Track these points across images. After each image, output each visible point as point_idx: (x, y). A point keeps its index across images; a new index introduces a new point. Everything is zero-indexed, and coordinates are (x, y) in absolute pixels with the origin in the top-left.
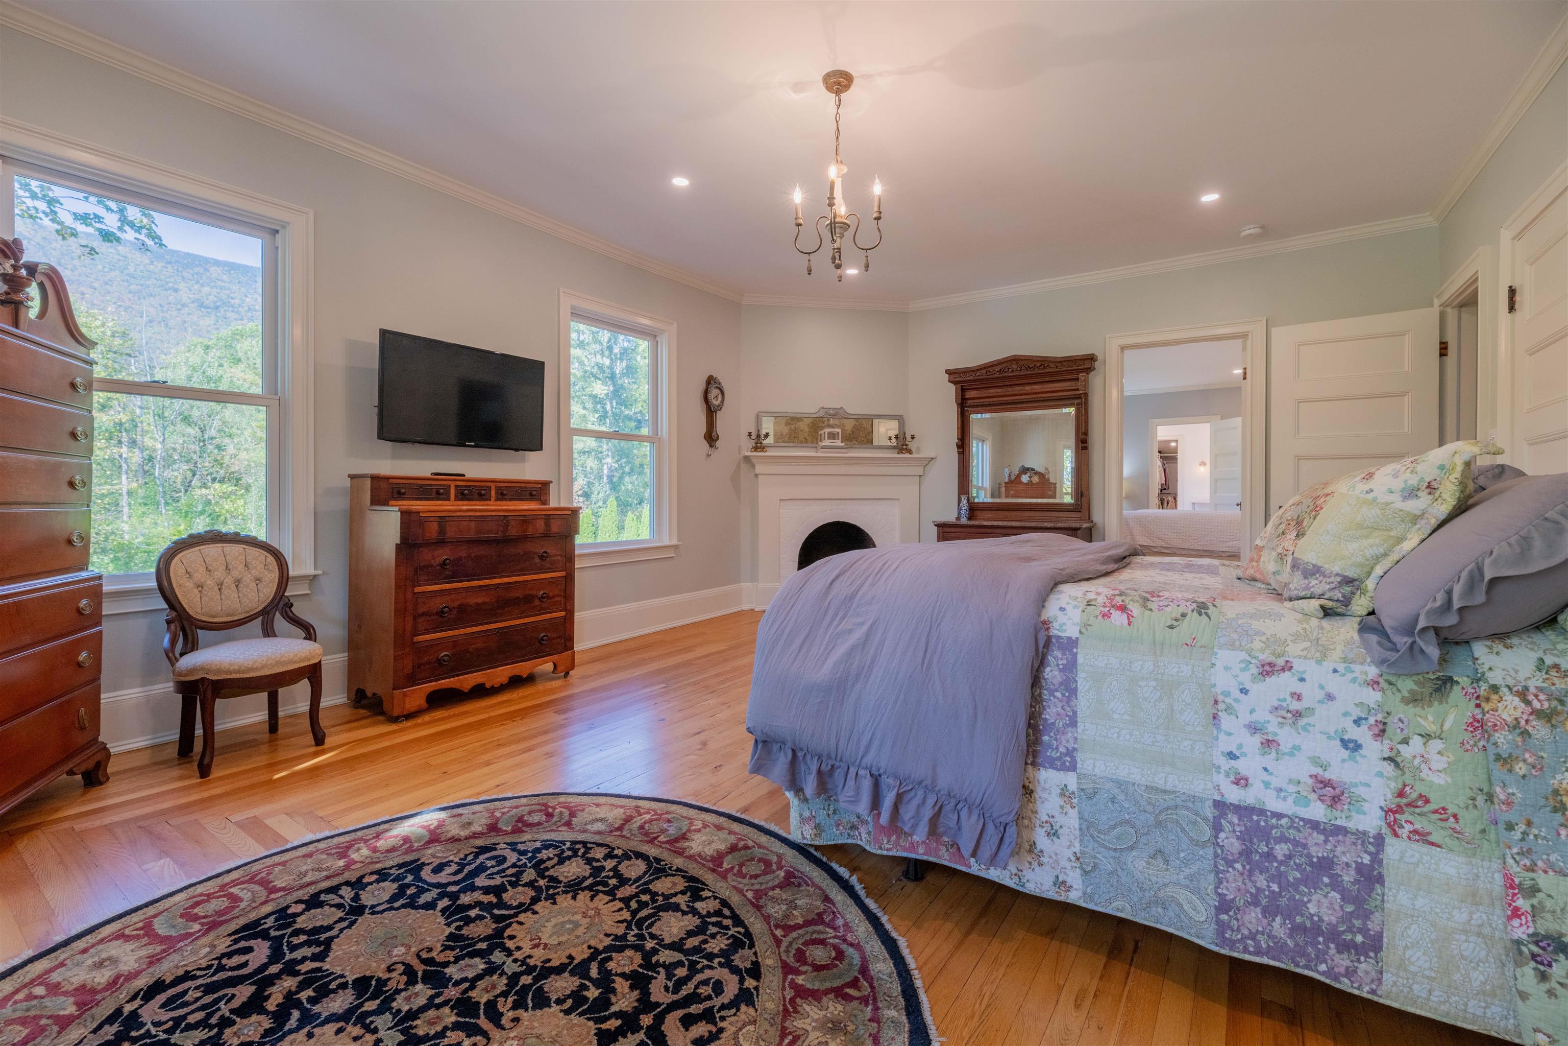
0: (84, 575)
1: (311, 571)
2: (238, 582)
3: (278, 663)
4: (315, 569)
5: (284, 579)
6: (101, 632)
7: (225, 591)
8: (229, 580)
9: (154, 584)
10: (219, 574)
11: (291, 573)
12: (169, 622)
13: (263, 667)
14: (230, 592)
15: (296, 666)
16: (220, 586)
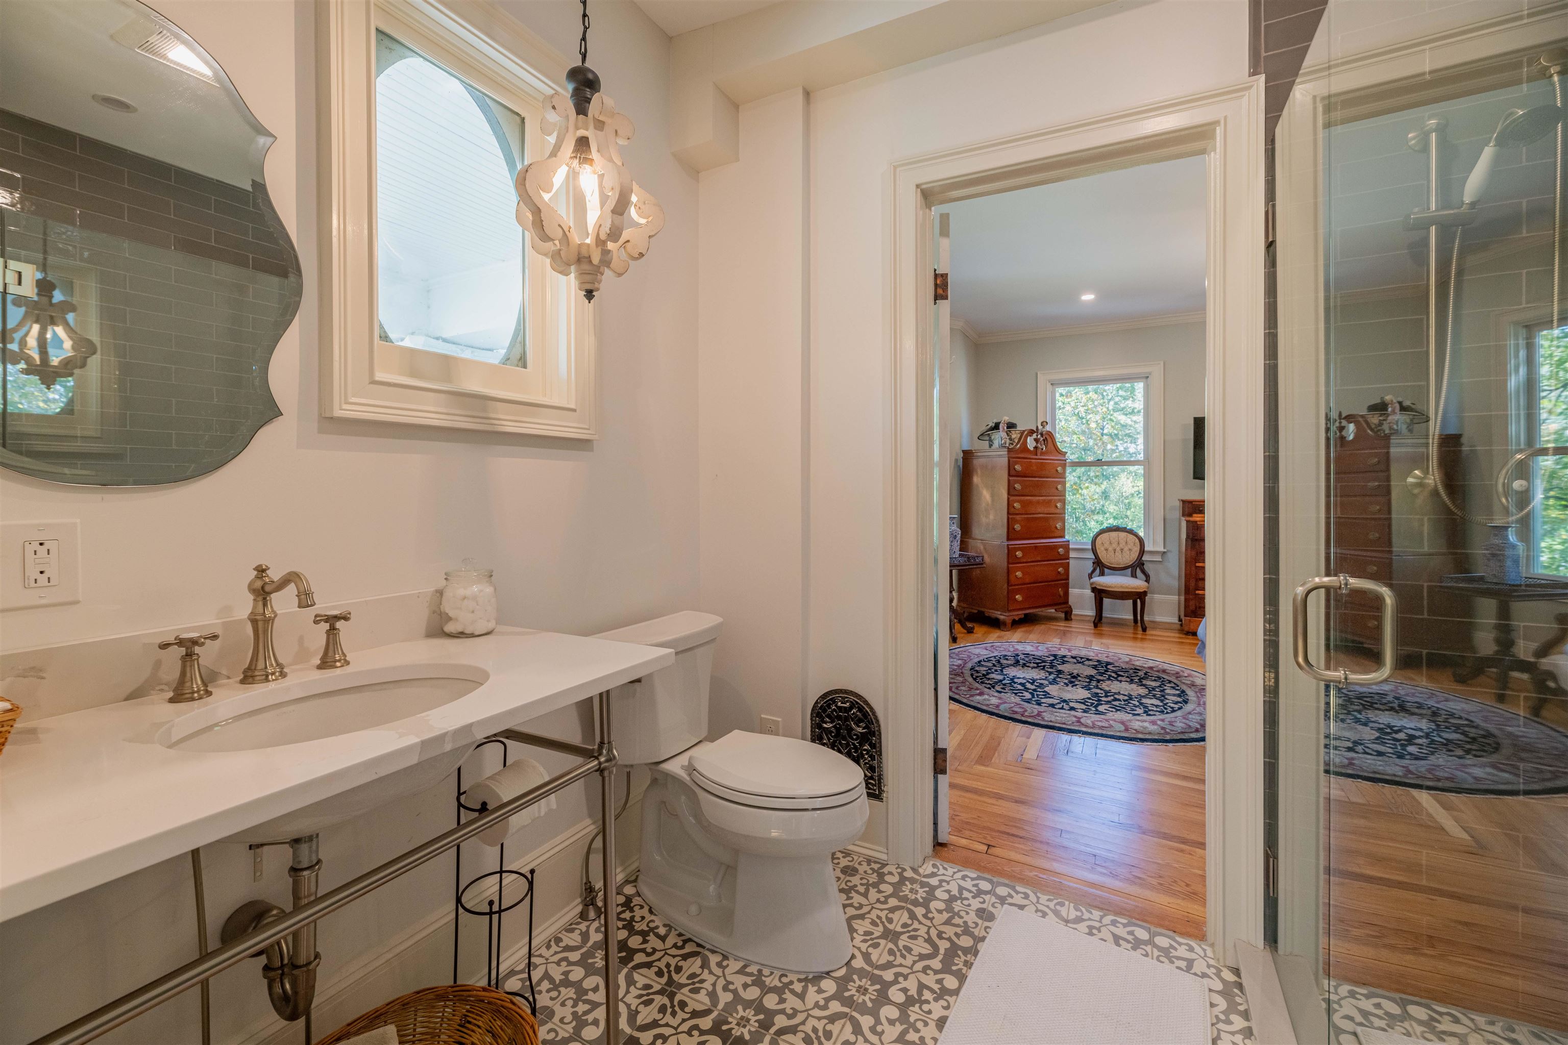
0: (1064, 540)
1: (1162, 549)
2: (1122, 550)
3: (1122, 587)
4: (1164, 548)
5: (1142, 552)
6: (1069, 563)
7: (1117, 554)
8: (1118, 549)
9: (1090, 547)
10: (1114, 545)
11: (1146, 549)
12: (1094, 563)
13: (1115, 587)
14: (1118, 554)
15: (1130, 590)
16: (1115, 550)
